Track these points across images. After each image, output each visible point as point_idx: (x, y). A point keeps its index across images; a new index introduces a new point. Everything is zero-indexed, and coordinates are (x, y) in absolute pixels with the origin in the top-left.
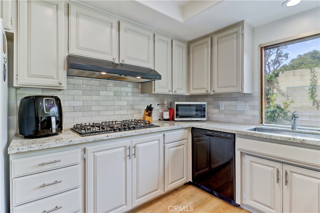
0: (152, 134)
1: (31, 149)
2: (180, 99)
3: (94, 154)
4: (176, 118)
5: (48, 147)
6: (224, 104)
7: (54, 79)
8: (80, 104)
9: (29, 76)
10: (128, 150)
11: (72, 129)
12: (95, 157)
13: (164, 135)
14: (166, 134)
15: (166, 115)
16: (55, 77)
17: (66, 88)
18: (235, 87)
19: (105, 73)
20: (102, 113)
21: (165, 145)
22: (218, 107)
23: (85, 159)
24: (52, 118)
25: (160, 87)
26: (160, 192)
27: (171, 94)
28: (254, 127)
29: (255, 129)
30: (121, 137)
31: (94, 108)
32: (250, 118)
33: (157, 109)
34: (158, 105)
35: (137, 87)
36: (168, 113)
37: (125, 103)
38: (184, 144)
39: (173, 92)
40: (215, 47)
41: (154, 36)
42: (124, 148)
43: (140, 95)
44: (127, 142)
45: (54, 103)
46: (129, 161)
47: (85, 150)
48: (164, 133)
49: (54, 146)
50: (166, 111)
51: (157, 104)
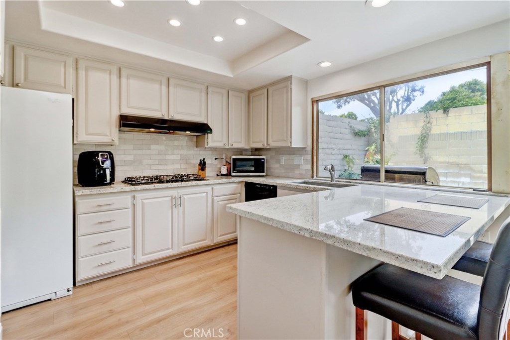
0: (199, 187)
1: (92, 193)
2: (244, 153)
3: (142, 202)
4: (233, 172)
5: (104, 192)
6: (284, 158)
7: (107, 136)
8: (130, 158)
9: (86, 135)
10: (174, 200)
11: (123, 182)
12: (143, 204)
13: (213, 188)
14: (215, 187)
15: (224, 171)
16: (109, 134)
17: (117, 144)
18: (285, 141)
19: (154, 130)
21: (214, 198)
22: (279, 161)
23: (134, 205)
24: (107, 170)
25: (213, 140)
26: (208, 243)
27: (227, 147)
28: (303, 181)
29: (304, 183)
30: (167, 188)
31: (145, 162)
32: (304, 173)
33: (214, 163)
34: (216, 159)
35: (192, 141)
36: (226, 167)
37: (178, 157)
38: (236, 199)
39: (230, 146)
40: (270, 99)
41: (207, 89)
42: (170, 198)
43: (195, 149)
44: (173, 193)
45: (107, 157)
46: (175, 210)
47: (134, 197)
48: (212, 186)
49: (109, 192)
50: (224, 166)
51: (214, 158)
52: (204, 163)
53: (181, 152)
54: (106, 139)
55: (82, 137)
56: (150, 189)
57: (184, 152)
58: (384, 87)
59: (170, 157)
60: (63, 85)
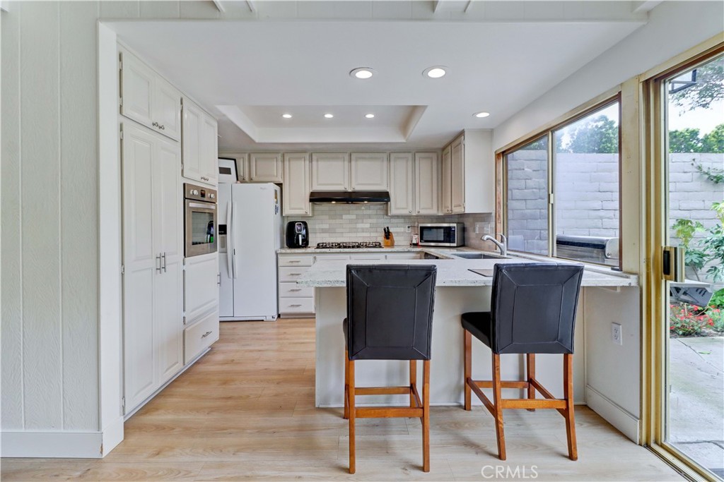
4: (420, 242)
7: (302, 209)
9: (290, 209)
15: (415, 240)
16: (304, 207)
17: (310, 216)
20: (344, 235)
25: (396, 208)
27: (414, 215)
30: (340, 253)
31: (338, 230)
34: (409, 227)
37: (368, 226)
39: (416, 213)
43: (386, 217)
45: (303, 226)
47: (316, 257)
48: (387, 254)
52: (389, 232)
53: (370, 221)
54: (302, 212)
55: (287, 212)
56: (326, 253)
57: (374, 221)
58: (553, 132)
59: (360, 226)
60: (275, 174)
